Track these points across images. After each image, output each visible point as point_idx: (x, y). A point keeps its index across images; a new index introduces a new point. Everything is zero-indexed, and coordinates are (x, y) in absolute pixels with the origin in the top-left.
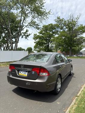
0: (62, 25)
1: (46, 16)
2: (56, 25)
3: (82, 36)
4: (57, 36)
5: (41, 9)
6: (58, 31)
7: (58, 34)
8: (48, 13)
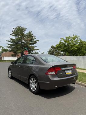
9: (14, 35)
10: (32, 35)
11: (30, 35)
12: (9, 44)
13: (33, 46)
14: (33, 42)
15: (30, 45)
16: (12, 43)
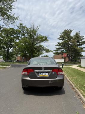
0: (25, 32)
1: (14, 20)
2: (17, 31)
3: (40, 44)
4: (18, 41)
5: (7, 12)
6: (19, 37)
7: (19, 40)
8: (16, 18)
9: (60, 39)
10: (80, 36)
11: (77, 36)
12: (57, 48)
13: (81, 47)
14: (81, 42)
15: (78, 47)
16: (60, 47)
